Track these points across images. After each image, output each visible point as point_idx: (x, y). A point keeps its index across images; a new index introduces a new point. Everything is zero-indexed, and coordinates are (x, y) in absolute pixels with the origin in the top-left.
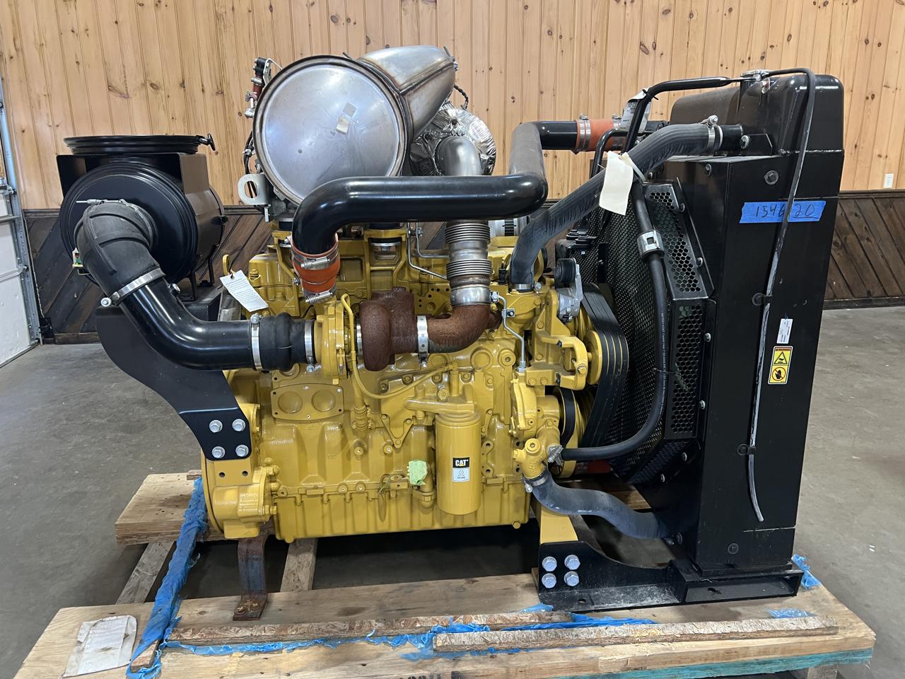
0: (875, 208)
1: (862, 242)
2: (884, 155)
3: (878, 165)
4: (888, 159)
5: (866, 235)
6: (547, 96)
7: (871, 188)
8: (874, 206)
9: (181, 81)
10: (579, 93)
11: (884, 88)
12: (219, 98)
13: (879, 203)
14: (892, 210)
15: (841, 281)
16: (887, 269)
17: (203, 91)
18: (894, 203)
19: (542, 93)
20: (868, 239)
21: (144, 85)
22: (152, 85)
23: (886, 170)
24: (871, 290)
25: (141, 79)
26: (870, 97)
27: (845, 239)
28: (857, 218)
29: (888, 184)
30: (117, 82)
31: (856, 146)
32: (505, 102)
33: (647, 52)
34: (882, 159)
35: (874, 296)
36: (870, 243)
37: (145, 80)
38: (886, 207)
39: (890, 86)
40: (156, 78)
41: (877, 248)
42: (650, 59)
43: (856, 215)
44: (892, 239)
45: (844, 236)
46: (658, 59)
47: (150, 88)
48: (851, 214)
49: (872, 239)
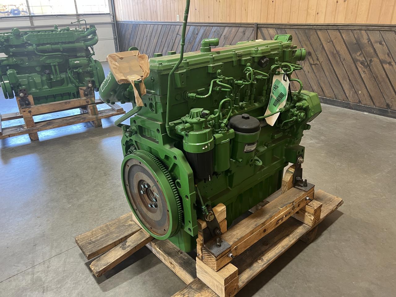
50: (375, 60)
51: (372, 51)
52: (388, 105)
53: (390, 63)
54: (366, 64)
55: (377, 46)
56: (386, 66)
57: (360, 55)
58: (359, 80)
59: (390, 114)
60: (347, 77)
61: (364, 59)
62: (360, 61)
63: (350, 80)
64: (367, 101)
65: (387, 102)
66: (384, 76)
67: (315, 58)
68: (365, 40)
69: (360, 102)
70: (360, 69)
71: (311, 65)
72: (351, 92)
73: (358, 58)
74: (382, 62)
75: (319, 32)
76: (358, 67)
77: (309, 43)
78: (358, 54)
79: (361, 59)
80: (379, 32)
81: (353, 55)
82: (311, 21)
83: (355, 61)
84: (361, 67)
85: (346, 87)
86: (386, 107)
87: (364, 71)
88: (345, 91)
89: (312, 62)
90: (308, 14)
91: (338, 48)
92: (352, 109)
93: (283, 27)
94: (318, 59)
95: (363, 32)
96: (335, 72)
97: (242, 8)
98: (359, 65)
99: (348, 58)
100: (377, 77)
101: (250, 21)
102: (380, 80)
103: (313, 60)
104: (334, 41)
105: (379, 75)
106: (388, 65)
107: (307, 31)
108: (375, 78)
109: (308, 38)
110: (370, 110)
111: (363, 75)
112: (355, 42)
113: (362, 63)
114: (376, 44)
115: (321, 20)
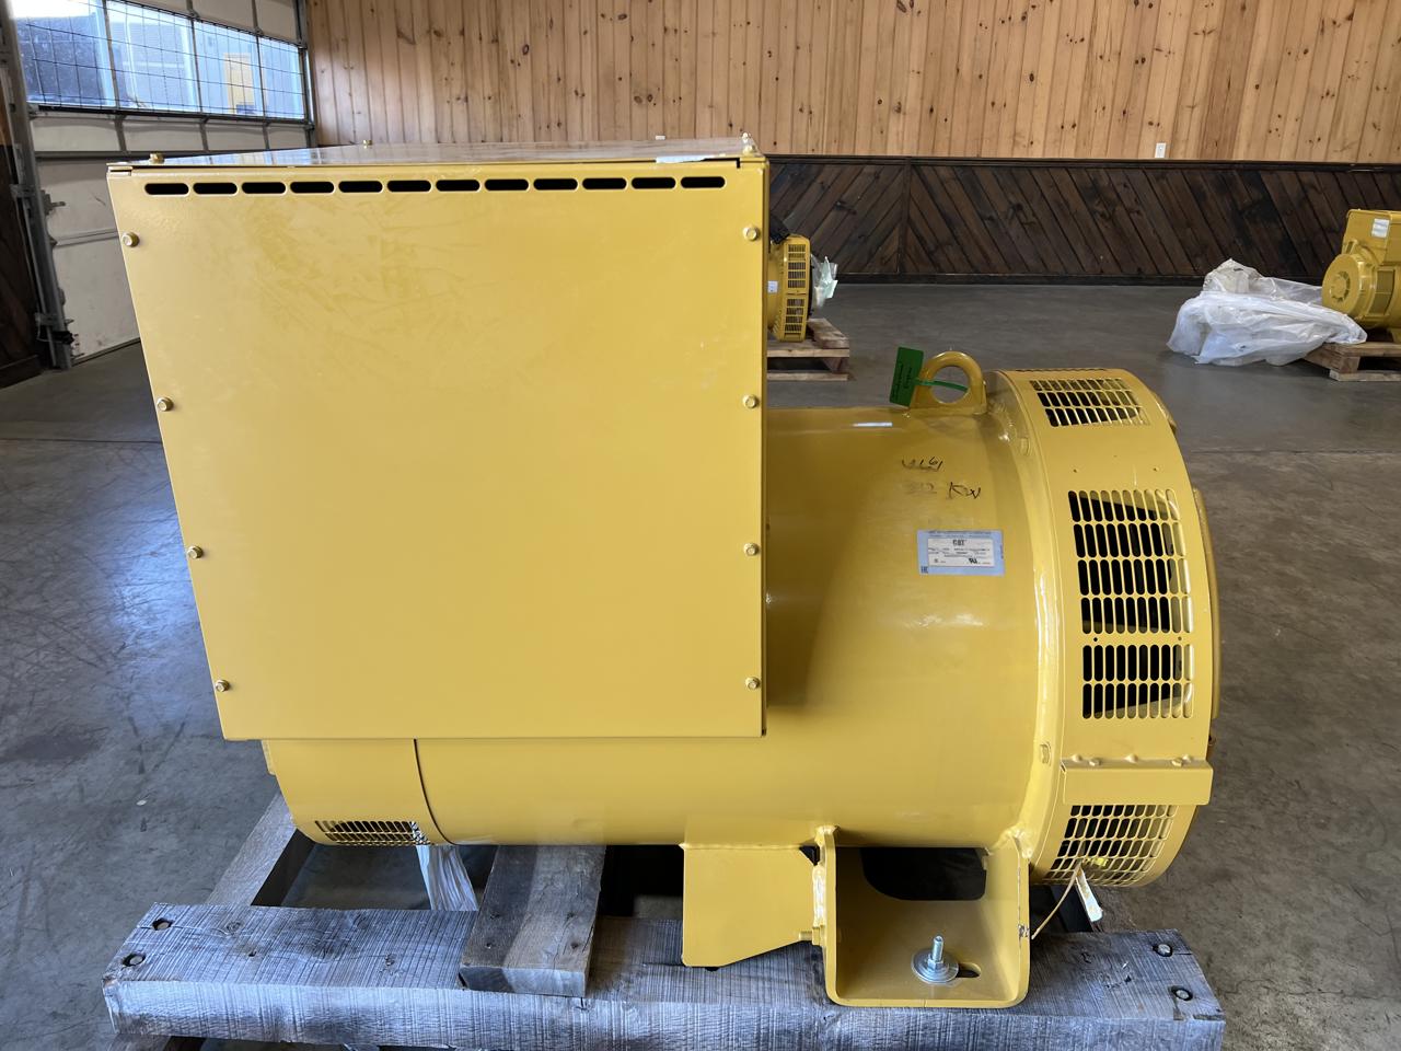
0: (1145, 179)
1: (1132, 215)
2: (1155, 122)
3: (1149, 134)
4: (1160, 126)
5: (1136, 207)
6: (803, 52)
7: (1142, 157)
8: (1144, 177)
9: (461, 28)
10: (836, 49)
11: (1155, 52)
12: (494, 47)
13: (1150, 174)
14: (1165, 182)
15: (1109, 256)
16: (1159, 245)
17: (481, 39)
18: (1168, 175)
19: (798, 48)
21: (429, 32)
22: (435, 32)
23: (1158, 139)
24: (1143, 268)
25: (426, 26)
26: (1140, 61)
27: (1114, 210)
28: (1125, 189)
29: (1160, 153)
30: (406, 29)
31: (1124, 113)
32: (762, 56)
33: (904, 10)
34: (1153, 126)
35: (1145, 273)
36: (1140, 217)
37: (430, 27)
38: (1157, 179)
39: (1162, 49)
40: (439, 25)
41: (1148, 223)
42: (906, 17)
43: (1125, 186)
44: (1165, 213)
45: (1112, 209)
46: (915, 17)
47: (434, 36)
48: (1119, 184)
49: (1142, 211)
50: (1119, 209)
51: (1115, 196)
52: (1139, 270)
53: (1138, 212)
54: (1108, 216)
55: (1120, 189)
56: (1134, 216)
57: (1099, 203)
58: (1100, 240)
59: (1143, 282)
60: (1081, 238)
61: (1104, 209)
62: (1099, 212)
63: (1086, 242)
64: (1112, 270)
65: (1139, 265)
66: (1133, 229)
67: (1029, 213)
68: (1104, 182)
69: (1102, 272)
70: (1100, 225)
71: (1022, 224)
72: (1090, 260)
73: (1097, 208)
74: (1129, 211)
75: (1035, 173)
76: (1097, 221)
77: (1017, 189)
78: (1096, 202)
79: (1100, 209)
80: (1122, 170)
81: (1089, 205)
82: (1018, 155)
83: (1092, 212)
84: (1101, 222)
85: (1081, 252)
86: (1138, 273)
87: (1106, 226)
88: (1081, 260)
89: (1024, 220)
90: (1015, 143)
91: (1067, 195)
93: (969, 164)
94: (1034, 215)
95: (1102, 171)
97: (874, 129)
98: (1098, 218)
99: (1083, 209)
100: (1124, 232)
101: (892, 151)
102: (1128, 236)
103: (1025, 216)
104: (1059, 185)
105: (1125, 229)
106: (1136, 214)
107: (1014, 171)
108: (1120, 233)
109: (1016, 182)
110: (1117, 282)
111: (1103, 230)
112: (1090, 185)
113: (1103, 215)
115: (1037, 153)
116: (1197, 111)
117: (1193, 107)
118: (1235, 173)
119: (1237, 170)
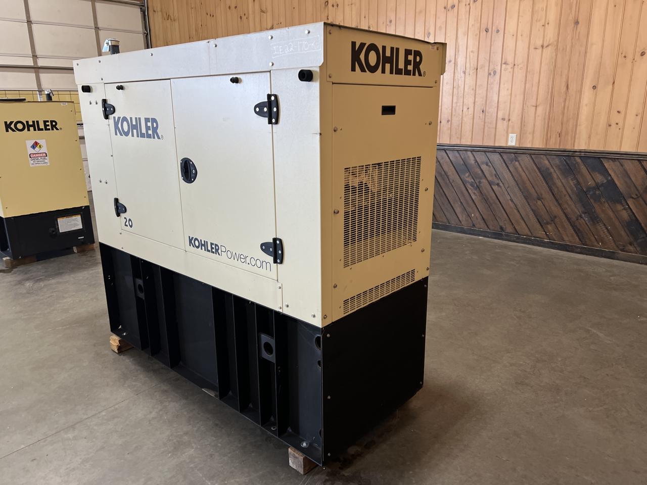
0: (502, 160)
1: (492, 186)
2: (507, 118)
3: (502, 127)
4: (510, 121)
5: (496, 181)
7: (497, 144)
8: (501, 159)
11: (504, 66)
13: (505, 157)
14: (517, 164)
15: (478, 214)
16: (516, 211)
18: (519, 159)
20: (498, 184)
23: (510, 130)
24: (504, 226)
27: (480, 182)
28: (487, 167)
29: (512, 142)
31: (483, 111)
34: (505, 122)
35: (506, 231)
36: (499, 188)
38: (512, 161)
39: (508, 62)
41: (506, 193)
43: (487, 165)
44: (519, 188)
45: (478, 180)
48: (483, 163)
49: (501, 184)
50: (484, 181)
51: (480, 172)
52: (501, 228)
54: (476, 185)
56: (495, 188)
57: (468, 176)
58: (471, 202)
59: (505, 237)
60: (457, 199)
61: (473, 180)
62: (469, 182)
63: (461, 202)
64: (481, 225)
65: (501, 224)
66: (494, 197)
68: (472, 161)
69: (474, 225)
70: (470, 191)
72: (464, 216)
73: (467, 179)
74: (490, 184)
76: (468, 189)
78: (467, 174)
79: (470, 180)
80: (484, 153)
81: (462, 177)
83: (464, 183)
84: (470, 189)
86: (500, 230)
87: (474, 193)
88: (458, 215)
92: (467, 234)
95: (469, 153)
96: (445, 195)
98: (469, 186)
99: (457, 178)
100: (488, 199)
102: (492, 202)
105: (489, 197)
106: (496, 186)
108: (485, 199)
110: (484, 234)
111: (474, 197)
112: (462, 162)
113: (472, 185)
114: (483, 166)
116: (540, 110)
117: (536, 106)
118: (578, 160)
119: (580, 157)
